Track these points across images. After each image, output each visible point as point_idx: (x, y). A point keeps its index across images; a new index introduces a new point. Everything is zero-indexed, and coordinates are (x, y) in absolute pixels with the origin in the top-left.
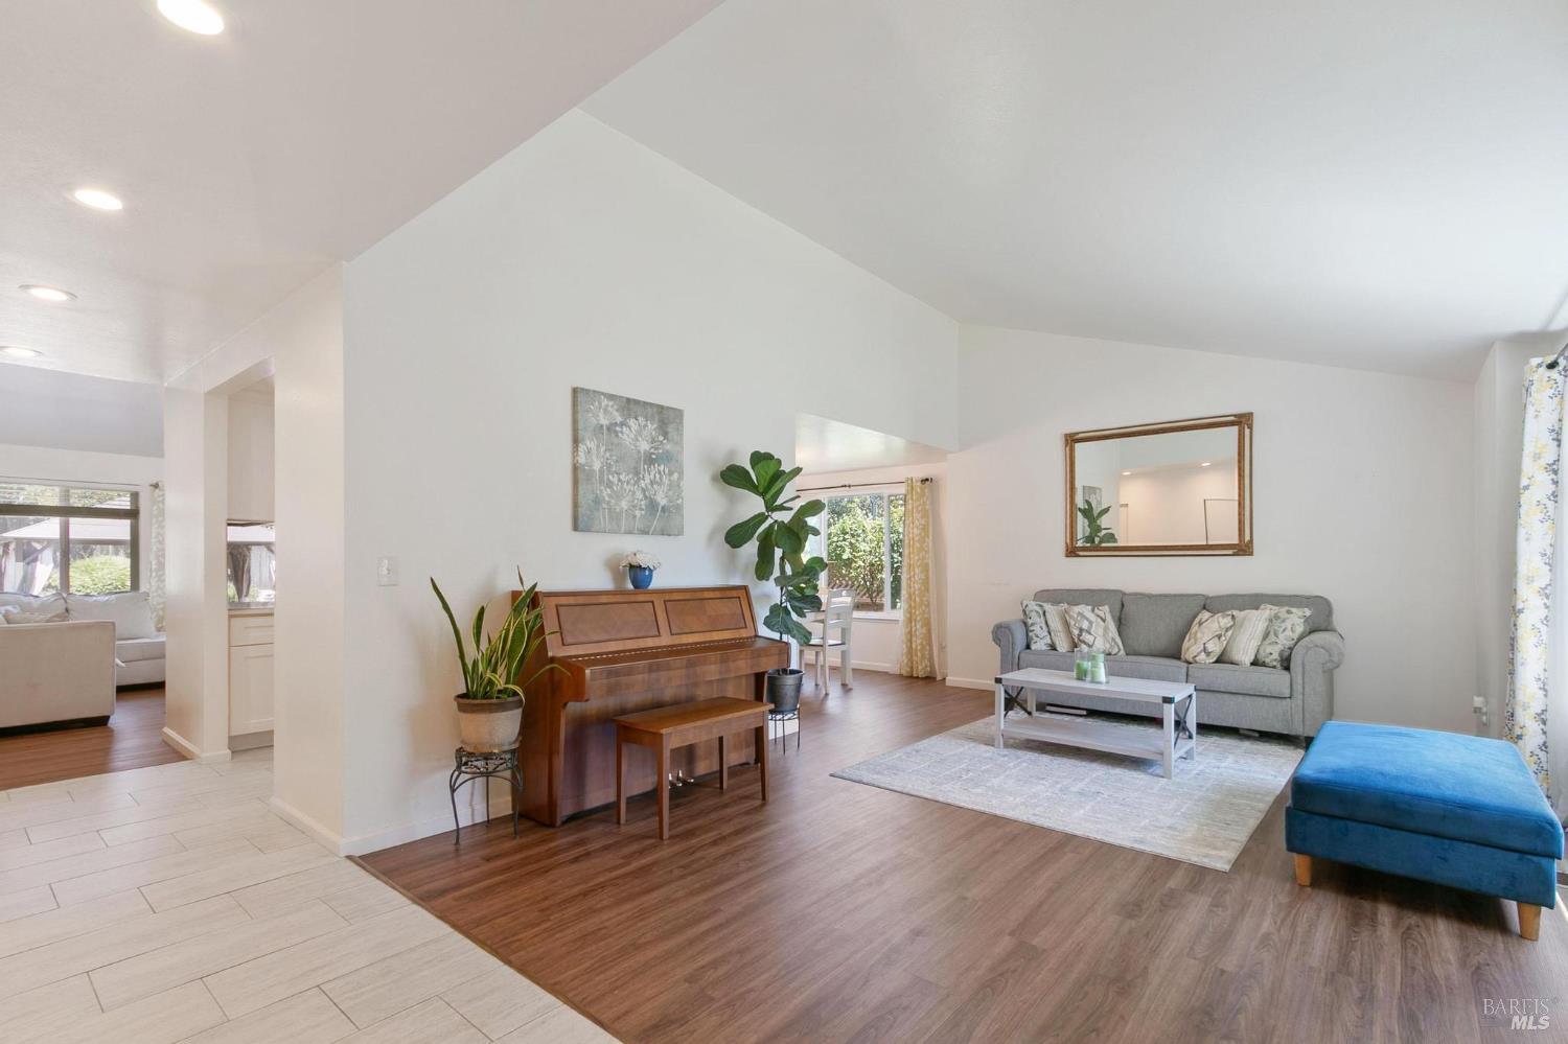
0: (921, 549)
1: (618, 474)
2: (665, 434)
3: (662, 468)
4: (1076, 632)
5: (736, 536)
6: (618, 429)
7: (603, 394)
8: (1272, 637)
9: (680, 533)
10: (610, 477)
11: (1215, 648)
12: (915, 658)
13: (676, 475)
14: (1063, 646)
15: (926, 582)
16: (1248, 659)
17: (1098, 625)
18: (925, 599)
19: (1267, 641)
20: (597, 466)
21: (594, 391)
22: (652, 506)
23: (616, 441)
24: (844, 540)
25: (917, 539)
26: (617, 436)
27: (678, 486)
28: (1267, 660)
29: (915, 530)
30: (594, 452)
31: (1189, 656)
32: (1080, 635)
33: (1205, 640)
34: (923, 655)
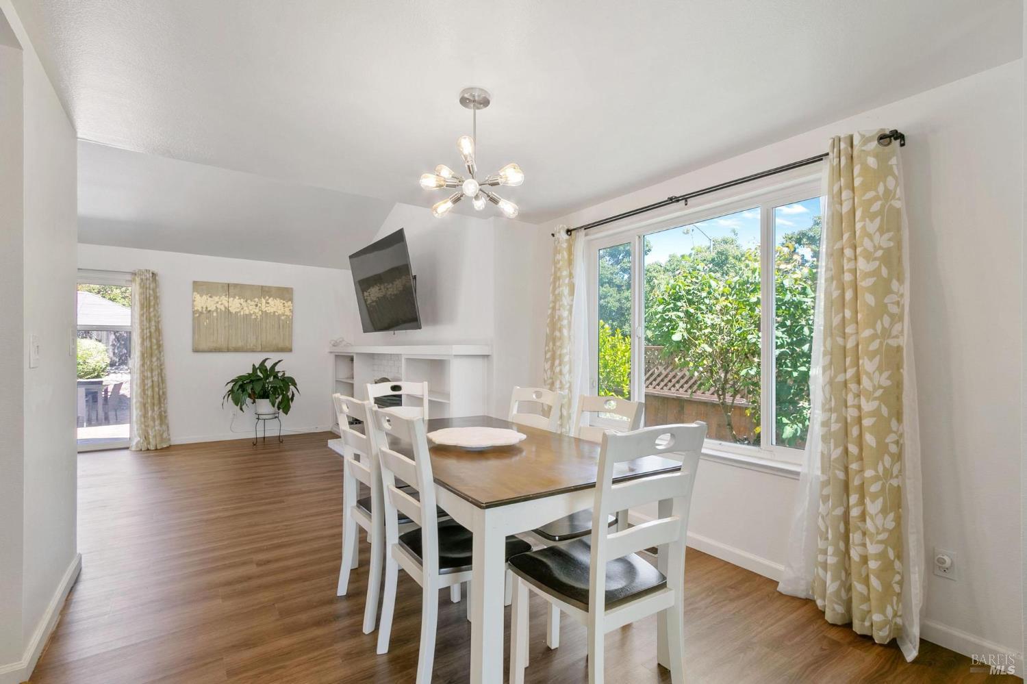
0: (879, 311)
12: (860, 586)
15: (893, 396)
18: (891, 438)
24: (676, 309)
25: (864, 283)
29: (862, 264)
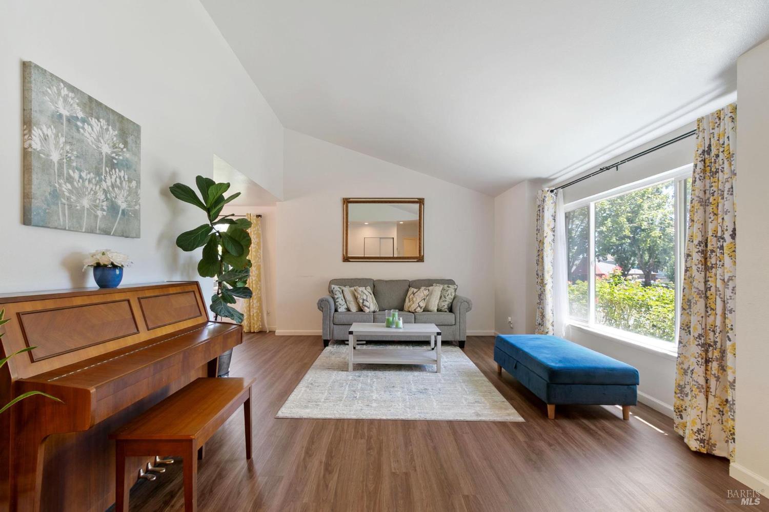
1: (80, 171)
2: (126, 144)
3: (122, 174)
4: (361, 301)
5: (186, 241)
6: (79, 124)
7: (62, 81)
8: (443, 299)
9: (138, 236)
10: (71, 172)
11: (423, 304)
12: (252, 321)
13: (134, 184)
14: (354, 309)
16: (435, 309)
17: (370, 297)
19: (441, 300)
20: (55, 157)
21: (52, 75)
22: (113, 208)
23: (76, 135)
26: (78, 130)
27: (136, 193)
28: (443, 309)
30: (52, 140)
31: (412, 309)
32: (363, 303)
33: (418, 301)
34: (258, 319)
